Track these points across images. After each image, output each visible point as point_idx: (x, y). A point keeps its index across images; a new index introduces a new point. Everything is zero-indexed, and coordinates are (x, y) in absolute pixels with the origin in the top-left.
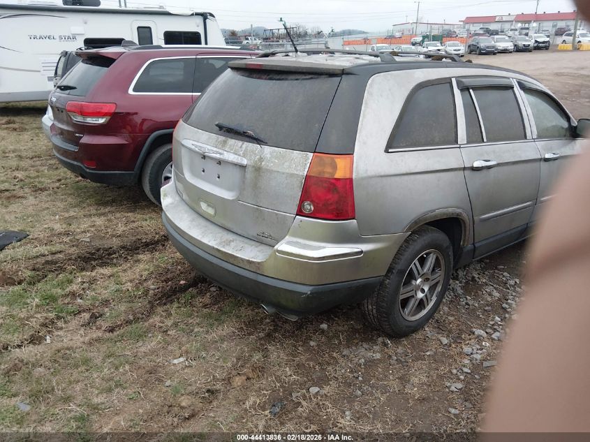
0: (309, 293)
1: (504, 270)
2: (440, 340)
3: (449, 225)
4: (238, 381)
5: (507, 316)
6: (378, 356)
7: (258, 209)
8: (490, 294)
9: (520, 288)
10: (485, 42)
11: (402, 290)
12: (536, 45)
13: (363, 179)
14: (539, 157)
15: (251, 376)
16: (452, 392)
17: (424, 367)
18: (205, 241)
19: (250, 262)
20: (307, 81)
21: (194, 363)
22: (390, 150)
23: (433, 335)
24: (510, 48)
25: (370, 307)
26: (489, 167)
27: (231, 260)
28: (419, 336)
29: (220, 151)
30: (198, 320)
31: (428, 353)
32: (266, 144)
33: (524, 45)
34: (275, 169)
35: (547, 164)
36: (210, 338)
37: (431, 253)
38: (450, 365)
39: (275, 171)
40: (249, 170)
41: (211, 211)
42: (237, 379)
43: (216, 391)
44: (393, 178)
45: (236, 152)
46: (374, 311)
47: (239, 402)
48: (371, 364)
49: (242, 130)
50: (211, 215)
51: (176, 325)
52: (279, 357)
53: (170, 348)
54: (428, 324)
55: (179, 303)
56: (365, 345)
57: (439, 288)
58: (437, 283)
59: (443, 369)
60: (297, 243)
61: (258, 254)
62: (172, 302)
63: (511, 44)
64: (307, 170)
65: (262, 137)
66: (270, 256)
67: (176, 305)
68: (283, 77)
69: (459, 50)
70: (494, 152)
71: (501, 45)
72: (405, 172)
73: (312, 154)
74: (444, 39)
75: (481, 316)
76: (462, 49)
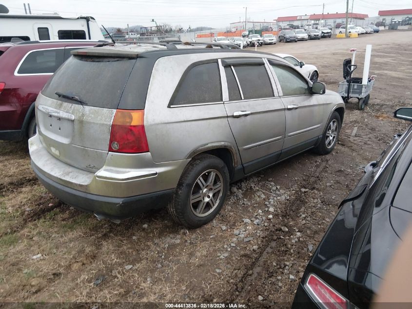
0: (121, 203)
1: (271, 181)
2: (221, 228)
3: (222, 153)
4: (76, 266)
5: (266, 209)
6: (178, 241)
7: (84, 149)
8: (259, 197)
9: (279, 191)
10: (290, 34)
11: (192, 197)
12: (322, 35)
13: (151, 125)
14: (284, 108)
15: (85, 262)
16: (221, 259)
17: (206, 245)
18: (53, 173)
19: (81, 186)
20: (115, 62)
21: (47, 257)
22: (171, 106)
23: (217, 225)
24: (306, 37)
25: (172, 210)
26: (246, 115)
27: (69, 186)
28: (208, 226)
29: (58, 111)
30: (56, 230)
31: (211, 237)
32: (86, 105)
33: (315, 35)
34: (91, 121)
35: (290, 112)
36: (62, 240)
37: (211, 172)
38: (224, 243)
39: (92, 123)
40: (76, 123)
41: (57, 153)
42: (75, 265)
43: (60, 274)
44: (175, 124)
45: (68, 111)
46: (175, 212)
47: (73, 280)
48: (172, 247)
49: (71, 96)
50: (57, 155)
51: (39, 233)
52: (108, 249)
53: (32, 248)
54: (215, 218)
55: (45, 219)
56: (171, 236)
57: (221, 195)
58: (219, 191)
59: (219, 245)
60: (111, 170)
61: (87, 179)
62: (39, 219)
63: (307, 34)
64: (112, 121)
65: (84, 100)
66: (93, 181)
67: (41, 220)
68: (101, 60)
69: (273, 40)
70: (249, 105)
71: (300, 36)
72: (183, 120)
73: (115, 111)
74: (263, 33)
75: (250, 211)
76: (274, 39)
